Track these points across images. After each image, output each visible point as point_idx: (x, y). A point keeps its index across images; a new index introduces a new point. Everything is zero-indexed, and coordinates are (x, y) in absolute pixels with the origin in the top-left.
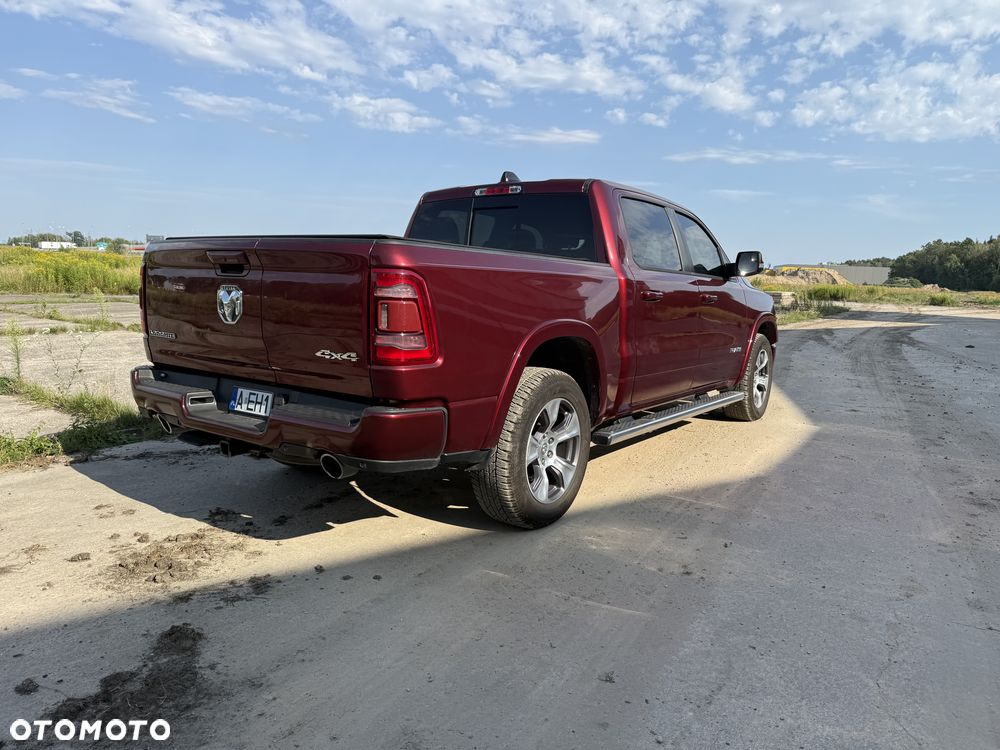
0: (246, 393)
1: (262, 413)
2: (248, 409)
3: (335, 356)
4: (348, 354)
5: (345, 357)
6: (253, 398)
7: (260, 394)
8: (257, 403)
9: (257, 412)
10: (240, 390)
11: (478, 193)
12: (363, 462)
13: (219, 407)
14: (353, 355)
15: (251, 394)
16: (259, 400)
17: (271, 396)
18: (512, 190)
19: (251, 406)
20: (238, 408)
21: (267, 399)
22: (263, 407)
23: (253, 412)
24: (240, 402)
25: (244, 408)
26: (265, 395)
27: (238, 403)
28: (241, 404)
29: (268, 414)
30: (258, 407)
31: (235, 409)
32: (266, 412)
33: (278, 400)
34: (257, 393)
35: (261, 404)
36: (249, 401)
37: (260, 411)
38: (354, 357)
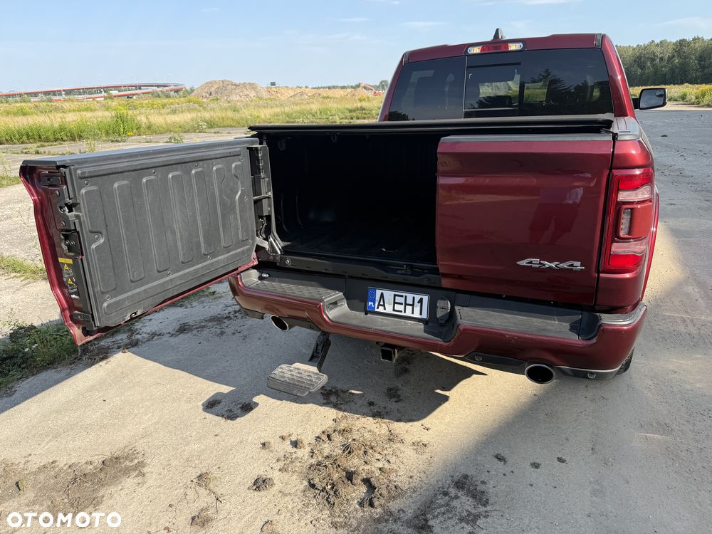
0: (389, 295)
1: (417, 315)
2: (394, 310)
3: (547, 264)
4: (569, 263)
5: (564, 265)
6: (398, 299)
7: (410, 297)
8: (406, 304)
9: (408, 313)
10: (378, 292)
12: (592, 373)
13: (351, 307)
14: (577, 263)
15: (395, 296)
16: (410, 301)
17: (426, 299)
19: (401, 308)
20: (381, 309)
21: (421, 301)
22: (417, 309)
23: (402, 314)
24: (382, 303)
25: (389, 310)
26: (418, 297)
27: (379, 305)
28: (384, 305)
29: (425, 316)
30: (409, 309)
31: (376, 310)
32: (421, 314)
33: (440, 304)
34: (404, 294)
35: (413, 305)
36: (395, 303)
37: (413, 313)
38: (578, 265)
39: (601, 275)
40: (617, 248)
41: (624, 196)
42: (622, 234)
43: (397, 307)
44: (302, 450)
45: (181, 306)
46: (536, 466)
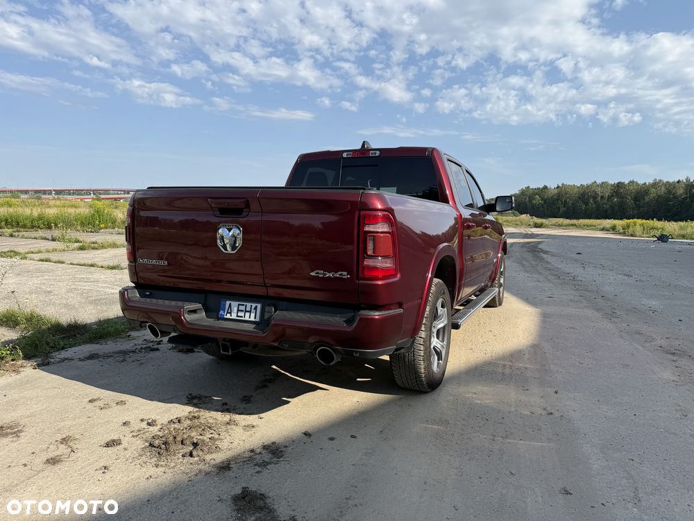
0: (235, 305)
1: (252, 319)
2: (237, 316)
3: (328, 274)
4: (340, 273)
5: (337, 275)
7: (249, 305)
8: (246, 311)
9: (247, 318)
10: (227, 303)
11: (345, 155)
12: (356, 352)
13: (208, 316)
14: (345, 273)
15: (239, 305)
16: (248, 309)
17: (259, 306)
18: (372, 154)
20: (228, 316)
21: (256, 308)
22: (253, 315)
23: (243, 319)
25: (234, 316)
26: (254, 305)
27: (228, 312)
28: (230, 313)
29: (258, 319)
30: (247, 314)
31: (225, 317)
32: (255, 318)
33: (267, 309)
34: (245, 304)
35: (250, 312)
36: (238, 310)
37: (250, 318)
38: (345, 275)
39: (361, 282)
40: (368, 262)
41: (367, 229)
42: (370, 252)
43: (240, 314)
44: (155, 427)
45: (97, 343)
46: (332, 439)
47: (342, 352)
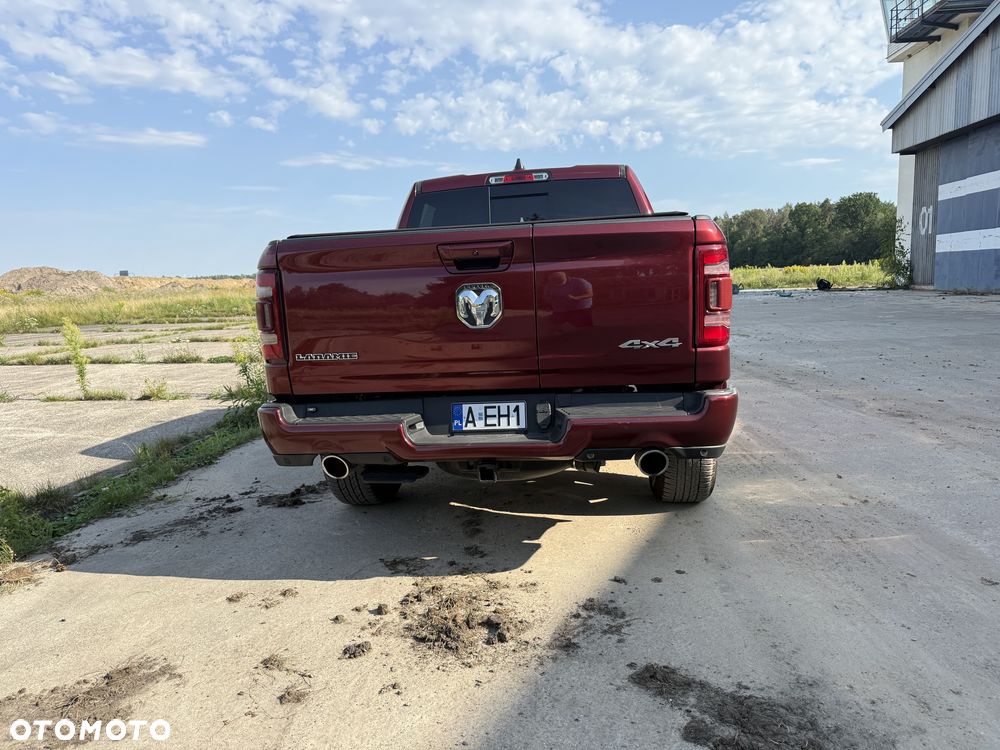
0: (478, 408)
1: (513, 425)
2: (486, 425)
3: (648, 345)
4: (668, 340)
5: (663, 343)
6: (490, 412)
7: (504, 406)
8: (500, 416)
9: (504, 425)
10: (465, 408)
11: (492, 181)
12: (704, 450)
13: (431, 431)
14: (676, 340)
15: (486, 408)
16: (504, 411)
17: (522, 406)
18: (536, 177)
19: (494, 421)
20: (470, 427)
21: (517, 409)
22: (513, 420)
23: (497, 428)
24: (470, 419)
25: (480, 425)
26: (513, 406)
27: (468, 422)
28: (473, 422)
29: (523, 425)
30: (504, 420)
31: (464, 429)
32: (518, 424)
33: (539, 408)
34: (497, 405)
35: (508, 416)
36: (487, 416)
37: (509, 424)
38: (676, 342)
39: (699, 349)
40: (710, 321)
41: (709, 270)
42: (712, 306)
43: (490, 421)
44: (388, 615)
46: (658, 580)
47: (683, 453)
